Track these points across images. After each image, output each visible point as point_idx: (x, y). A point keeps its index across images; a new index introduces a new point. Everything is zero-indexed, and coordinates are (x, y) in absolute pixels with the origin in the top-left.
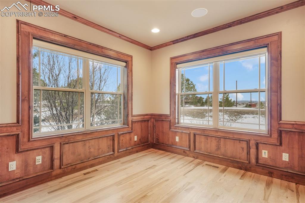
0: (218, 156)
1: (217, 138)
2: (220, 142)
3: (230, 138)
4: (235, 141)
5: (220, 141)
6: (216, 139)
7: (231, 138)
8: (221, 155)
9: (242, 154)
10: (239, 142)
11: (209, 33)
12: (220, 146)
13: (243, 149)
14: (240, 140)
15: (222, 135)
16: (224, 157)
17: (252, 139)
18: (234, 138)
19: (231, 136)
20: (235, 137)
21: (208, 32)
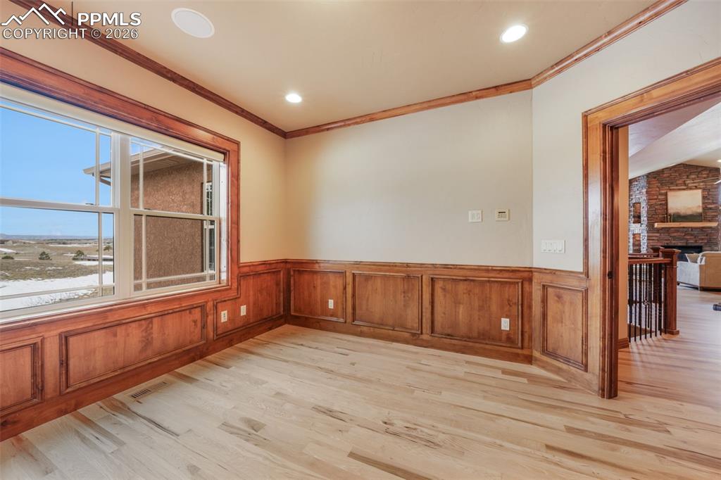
0: (149, 361)
1: (143, 322)
2: (152, 328)
3: (175, 310)
4: (183, 312)
5: (150, 326)
6: (140, 326)
7: (177, 310)
8: (155, 356)
9: (194, 332)
10: (190, 313)
11: (121, 53)
12: (152, 338)
13: (195, 322)
14: (191, 309)
15: (157, 311)
16: (163, 356)
17: (210, 299)
18: (183, 308)
19: (175, 307)
20: (183, 305)
21: (120, 51)
